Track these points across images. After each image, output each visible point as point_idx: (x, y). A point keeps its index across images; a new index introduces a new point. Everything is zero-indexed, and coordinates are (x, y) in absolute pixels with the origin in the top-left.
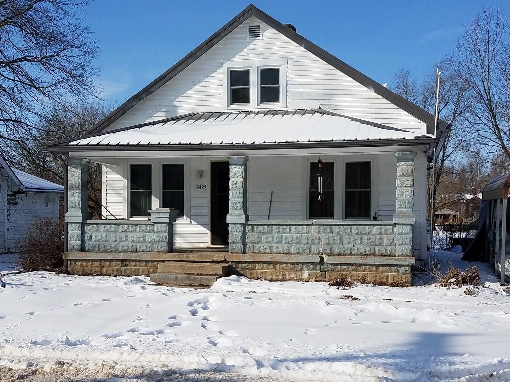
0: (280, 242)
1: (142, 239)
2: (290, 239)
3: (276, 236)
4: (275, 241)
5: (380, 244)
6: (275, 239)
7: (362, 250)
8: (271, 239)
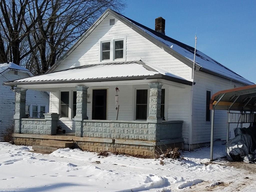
0: (97, 131)
1: (42, 128)
2: (102, 130)
3: (96, 128)
4: (95, 131)
5: (141, 134)
6: (95, 130)
7: (133, 137)
8: (93, 130)
